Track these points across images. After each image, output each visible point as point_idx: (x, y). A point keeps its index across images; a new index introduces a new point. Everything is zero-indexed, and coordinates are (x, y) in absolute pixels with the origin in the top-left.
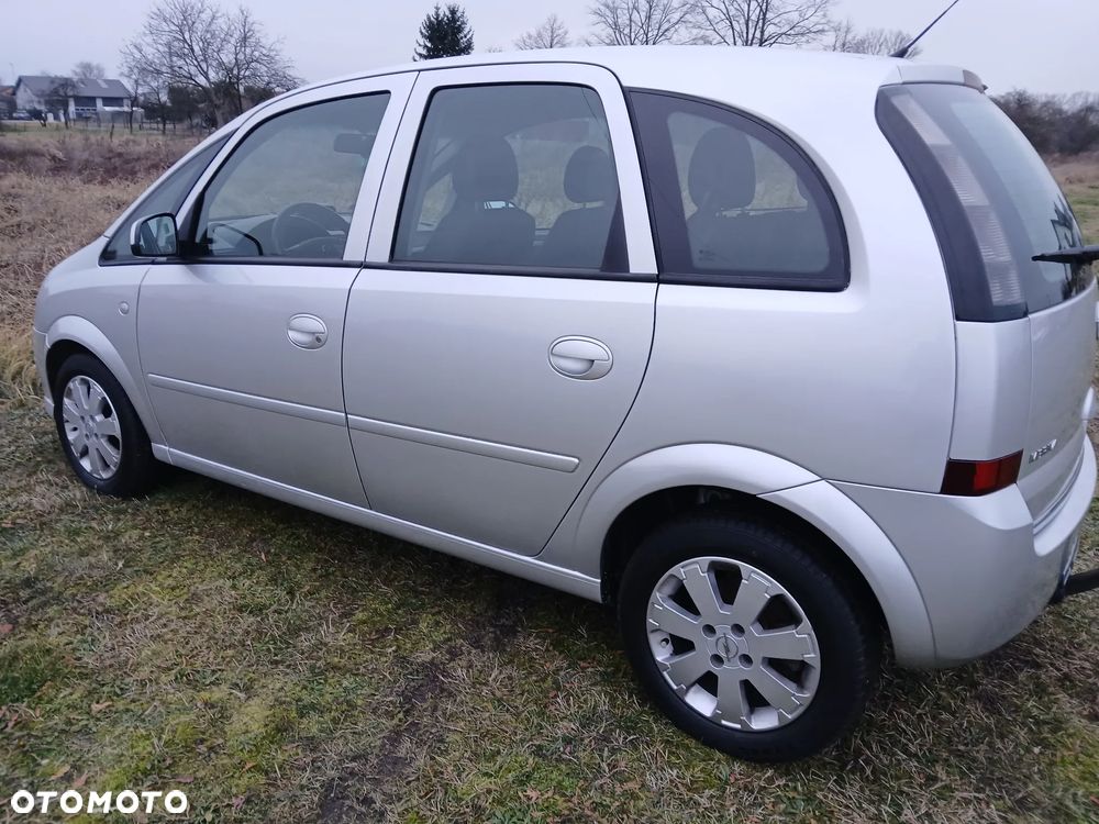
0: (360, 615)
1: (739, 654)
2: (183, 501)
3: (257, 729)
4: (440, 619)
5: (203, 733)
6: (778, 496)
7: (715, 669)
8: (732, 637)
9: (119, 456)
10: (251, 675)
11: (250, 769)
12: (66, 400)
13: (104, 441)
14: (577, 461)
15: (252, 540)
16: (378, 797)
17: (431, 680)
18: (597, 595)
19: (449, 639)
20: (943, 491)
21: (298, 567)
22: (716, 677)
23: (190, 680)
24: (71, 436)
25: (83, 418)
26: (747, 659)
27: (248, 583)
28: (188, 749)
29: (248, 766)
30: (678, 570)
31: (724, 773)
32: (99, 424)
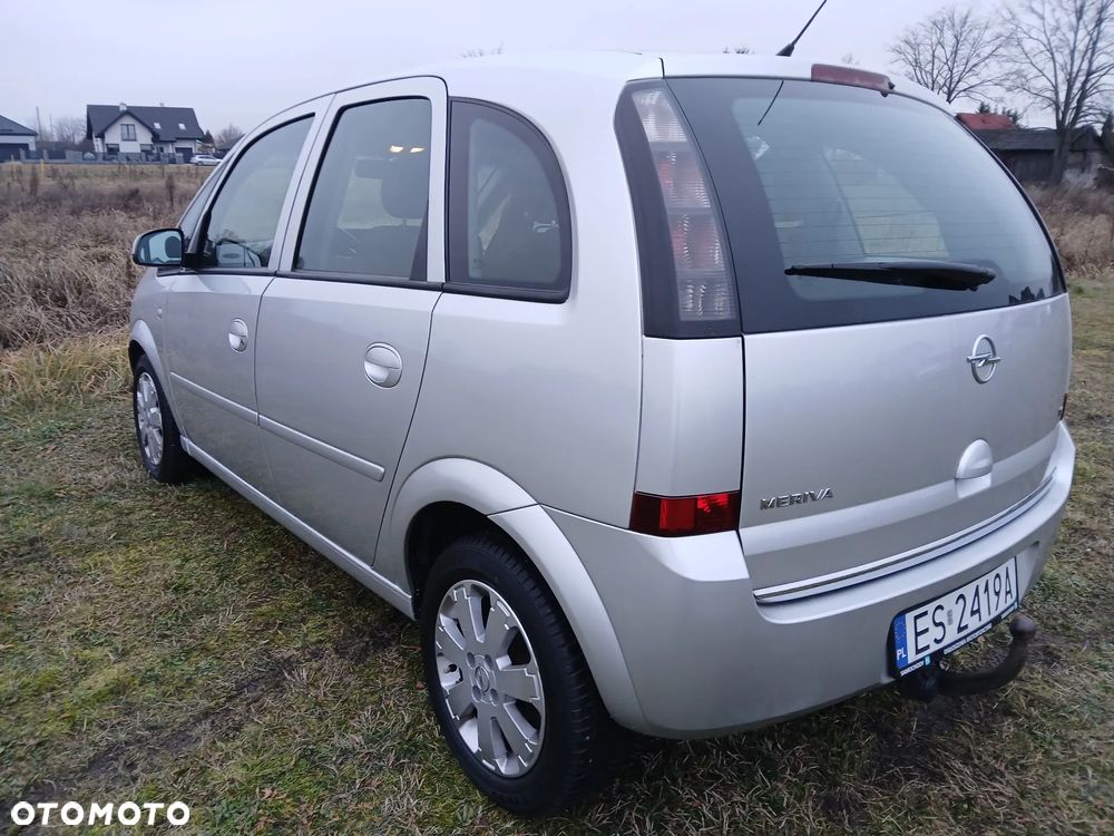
0: (264, 608)
1: (491, 688)
3: (100, 686)
4: (330, 621)
5: (60, 683)
6: (501, 519)
7: (476, 702)
8: (486, 667)
9: (162, 444)
10: (136, 643)
12: (138, 394)
13: (155, 431)
14: (382, 470)
15: (233, 530)
16: (141, 765)
17: (276, 674)
18: (410, 612)
19: (320, 642)
20: (632, 528)
21: (249, 558)
22: (477, 709)
23: (83, 638)
24: (141, 425)
25: (146, 409)
26: (495, 695)
27: (195, 565)
28: (38, 693)
29: (66, 715)
30: (453, 593)
31: (465, 815)
32: (152, 415)
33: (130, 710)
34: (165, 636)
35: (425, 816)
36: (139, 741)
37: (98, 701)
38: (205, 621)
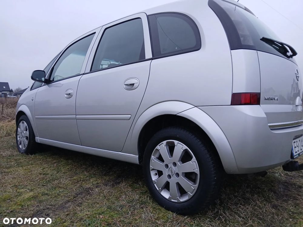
0: (75, 178)
1: (175, 173)
2: (42, 155)
3: (27, 197)
4: (98, 179)
5: (12, 198)
6: (183, 114)
7: (169, 180)
8: (173, 167)
9: (28, 142)
10: (35, 187)
11: (18, 205)
12: (19, 129)
13: (25, 138)
14: (130, 116)
15: (55, 162)
17: (87, 191)
18: (137, 162)
19: (98, 184)
20: (232, 104)
21: (64, 168)
22: (169, 183)
24: (18, 139)
25: (21, 133)
26: (178, 175)
30: (158, 147)
31: (170, 216)
32: (24, 133)
33: (40, 202)
34: (44, 186)
35: (157, 218)
36: (48, 209)
37: (29, 200)
38: (56, 182)
